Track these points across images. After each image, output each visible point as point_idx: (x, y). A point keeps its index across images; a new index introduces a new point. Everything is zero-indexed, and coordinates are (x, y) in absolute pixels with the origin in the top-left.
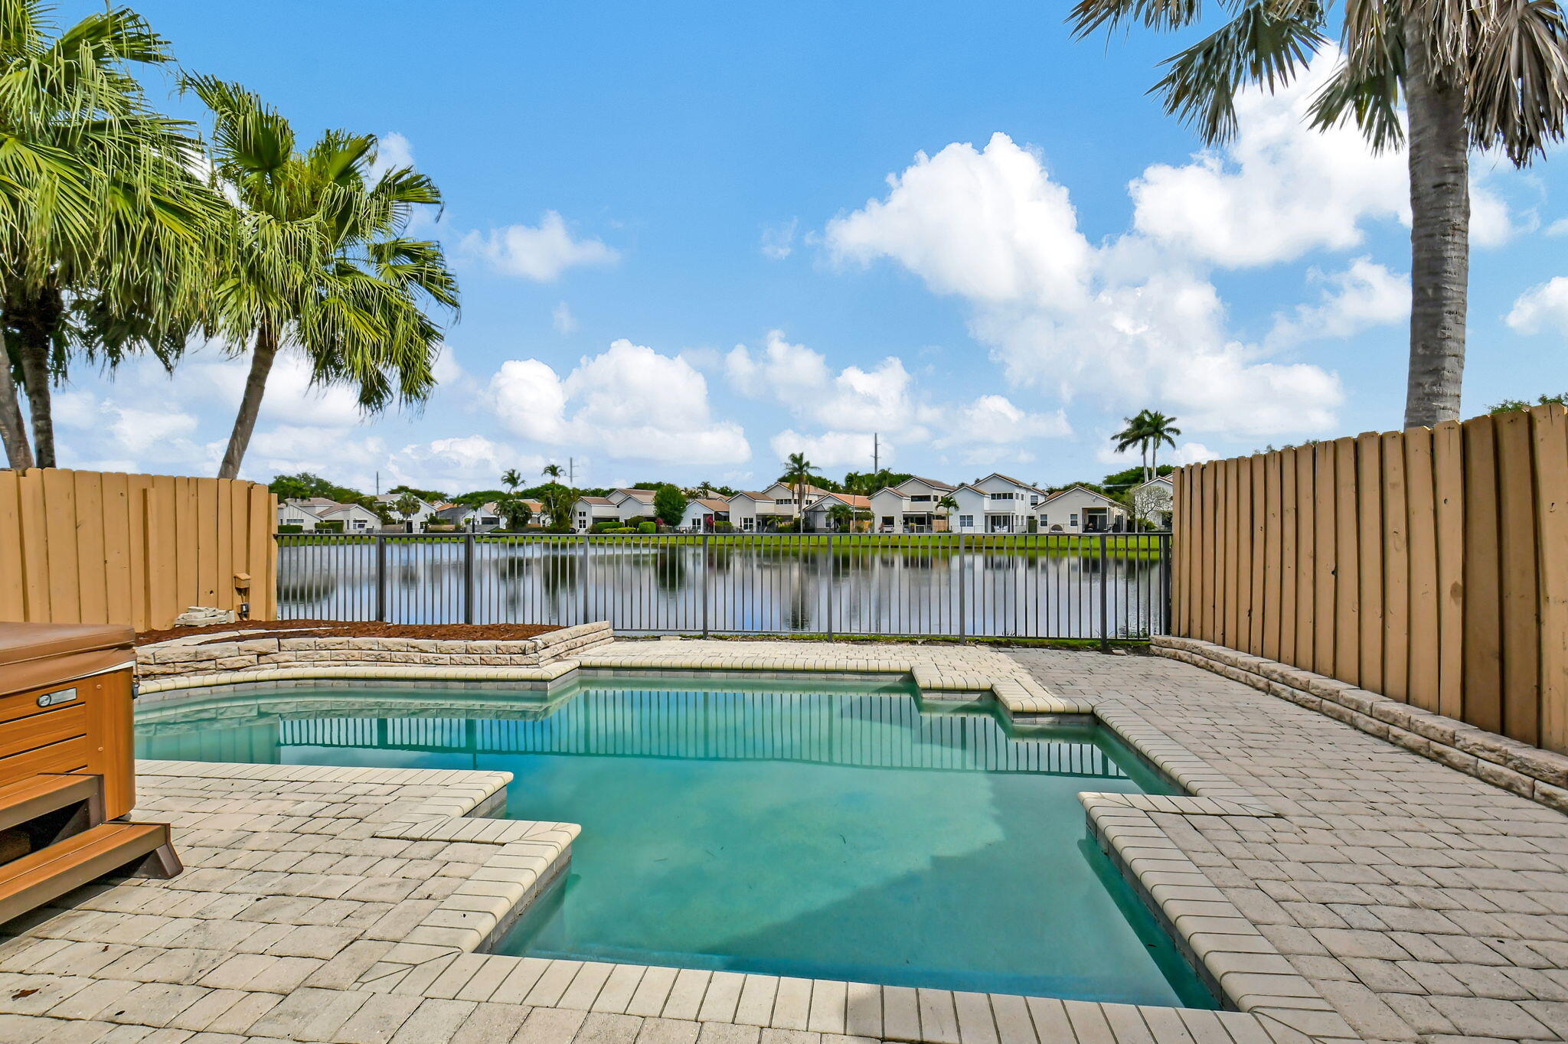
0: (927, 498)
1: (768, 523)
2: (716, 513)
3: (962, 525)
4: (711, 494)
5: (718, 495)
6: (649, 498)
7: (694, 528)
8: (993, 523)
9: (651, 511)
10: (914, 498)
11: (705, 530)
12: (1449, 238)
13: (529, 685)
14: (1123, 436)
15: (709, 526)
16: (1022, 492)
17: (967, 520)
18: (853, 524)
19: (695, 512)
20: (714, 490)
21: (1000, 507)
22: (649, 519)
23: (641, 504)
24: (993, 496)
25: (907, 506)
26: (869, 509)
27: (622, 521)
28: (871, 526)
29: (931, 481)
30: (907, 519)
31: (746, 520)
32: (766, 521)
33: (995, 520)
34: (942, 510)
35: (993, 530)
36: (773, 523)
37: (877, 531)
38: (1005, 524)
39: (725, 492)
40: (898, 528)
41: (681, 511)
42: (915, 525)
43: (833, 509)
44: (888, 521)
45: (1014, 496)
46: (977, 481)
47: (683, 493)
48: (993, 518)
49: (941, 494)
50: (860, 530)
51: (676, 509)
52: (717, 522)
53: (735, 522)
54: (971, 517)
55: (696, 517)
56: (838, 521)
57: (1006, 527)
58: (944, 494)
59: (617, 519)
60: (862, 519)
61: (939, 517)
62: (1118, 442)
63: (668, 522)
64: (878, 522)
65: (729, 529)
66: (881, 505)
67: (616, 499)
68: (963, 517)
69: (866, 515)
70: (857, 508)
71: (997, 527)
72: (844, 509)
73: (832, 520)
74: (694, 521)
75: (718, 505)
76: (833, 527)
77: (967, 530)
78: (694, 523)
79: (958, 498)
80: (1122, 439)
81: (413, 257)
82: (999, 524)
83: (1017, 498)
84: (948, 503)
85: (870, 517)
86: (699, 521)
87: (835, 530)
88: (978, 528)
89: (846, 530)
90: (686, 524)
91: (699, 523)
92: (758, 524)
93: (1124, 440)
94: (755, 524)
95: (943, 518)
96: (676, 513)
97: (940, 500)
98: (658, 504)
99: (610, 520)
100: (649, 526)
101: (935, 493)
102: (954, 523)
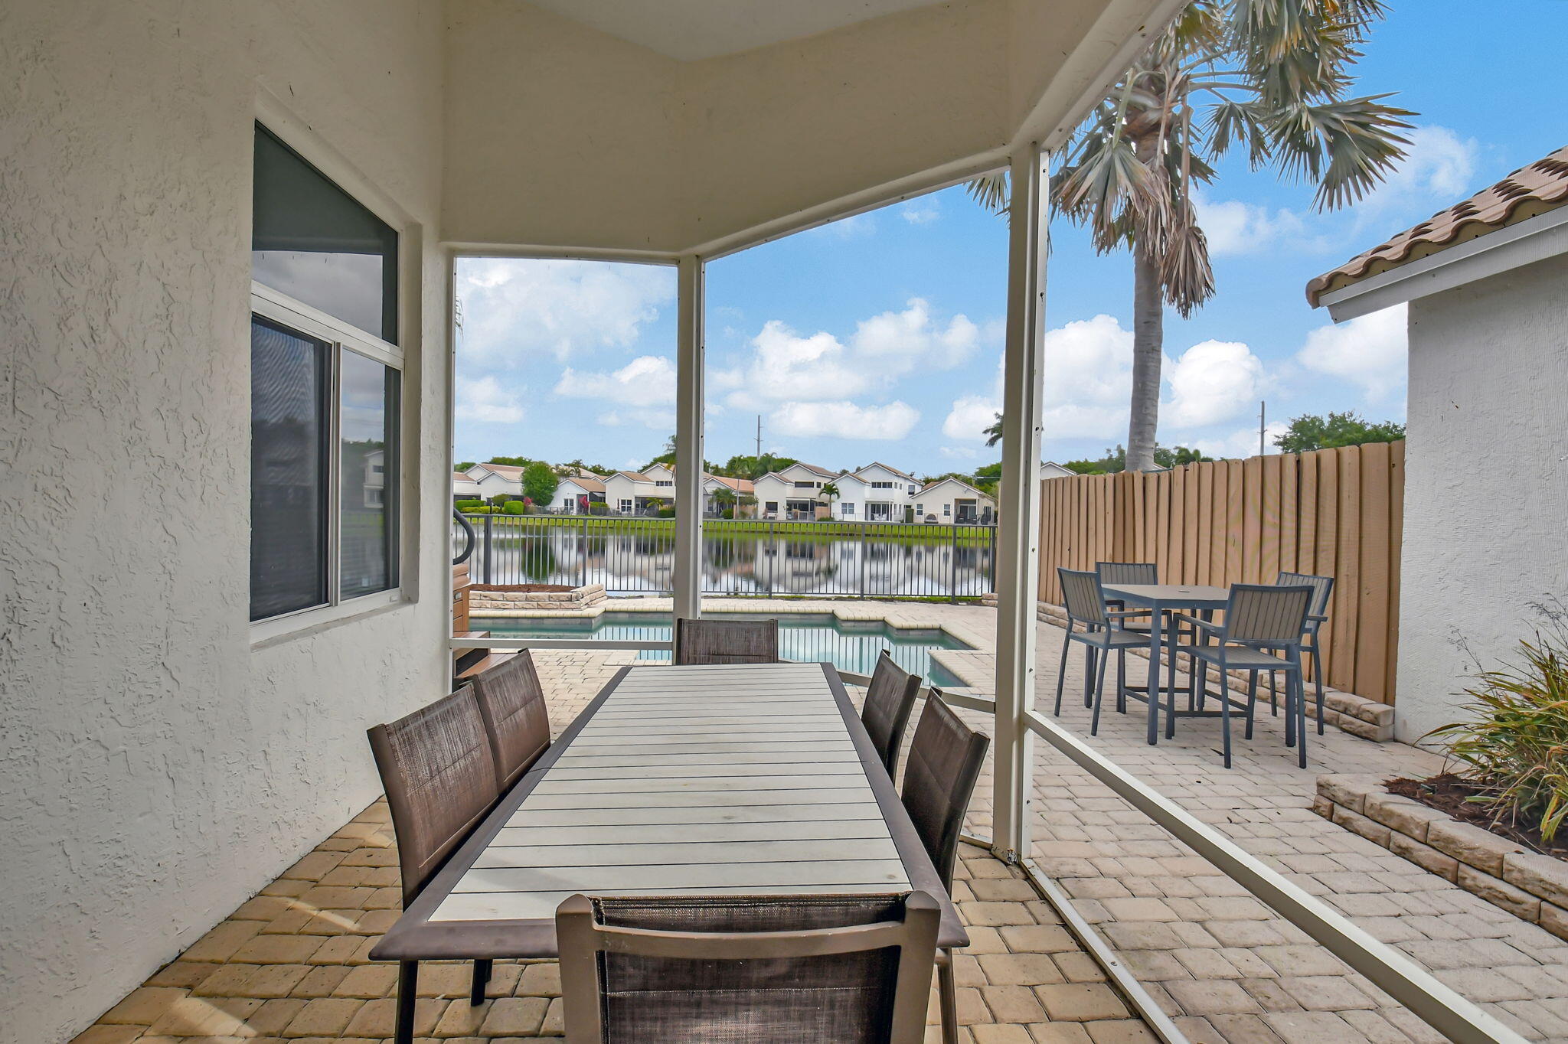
0: (811, 485)
1: (648, 506)
2: (591, 493)
3: (844, 512)
4: (584, 473)
5: (592, 475)
6: (516, 474)
7: (566, 509)
8: (873, 511)
9: (518, 489)
10: (798, 484)
11: (579, 511)
14: (993, 430)
15: (583, 507)
16: (900, 481)
17: (848, 508)
18: (736, 509)
19: (568, 492)
20: (585, 468)
21: (881, 496)
22: (515, 498)
23: (507, 481)
24: (874, 485)
25: (790, 493)
26: (753, 493)
27: (483, 499)
28: (755, 511)
29: (814, 467)
30: (791, 505)
31: (623, 502)
32: (644, 503)
33: (875, 508)
34: (825, 497)
35: (873, 518)
36: (653, 506)
37: (760, 515)
38: (884, 513)
39: (597, 470)
40: (782, 514)
41: (553, 490)
42: (799, 512)
43: (716, 493)
44: (772, 507)
45: (893, 485)
46: (858, 469)
47: (554, 471)
48: (873, 506)
49: (824, 481)
50: (744, 515)
51: (546, 488)
52: (593, 503)
53: (612, 503)
54: (852, 505)
55: (569, 497)
56: (721, 505)
57: (885, 516)
58: (827, 481)
59: (478, 497)
60: (746, 504)
61: (822, 504)
62: (989, 436)
63: (538, 502)
64: (762, 508)
65: (604, 510)
66: (767, 490)
67: (475, 474)
68: (844, 505)
69: (749, 500)
70: (741, 493)
71: (876, 515)
72: (727, 492)
73: (715, 505)
74: (566, 501)
75: (594, 483)
76: (715, 511)
77: (848, 518)
78: (566, 504)
79: (841, 485)
80: (992, 434)
82: (879, 512)
83: (896, 487)
84: (830, 490)
85: (755, 502)
86: (572, 501)
87: (718, 516)
88: (859, 516)
89: (729, 516)
90: (558, 504)
91: (572, 504)
92: (637, 506)
93: (994, 435)
94: (633, 506)
95: (826, 505)
96: (546, 491)
97: (822, 486)
98: (526, 481)
99: (470, 497)
100: (516, 506)
101: (816, 480)
102: (836, 511)
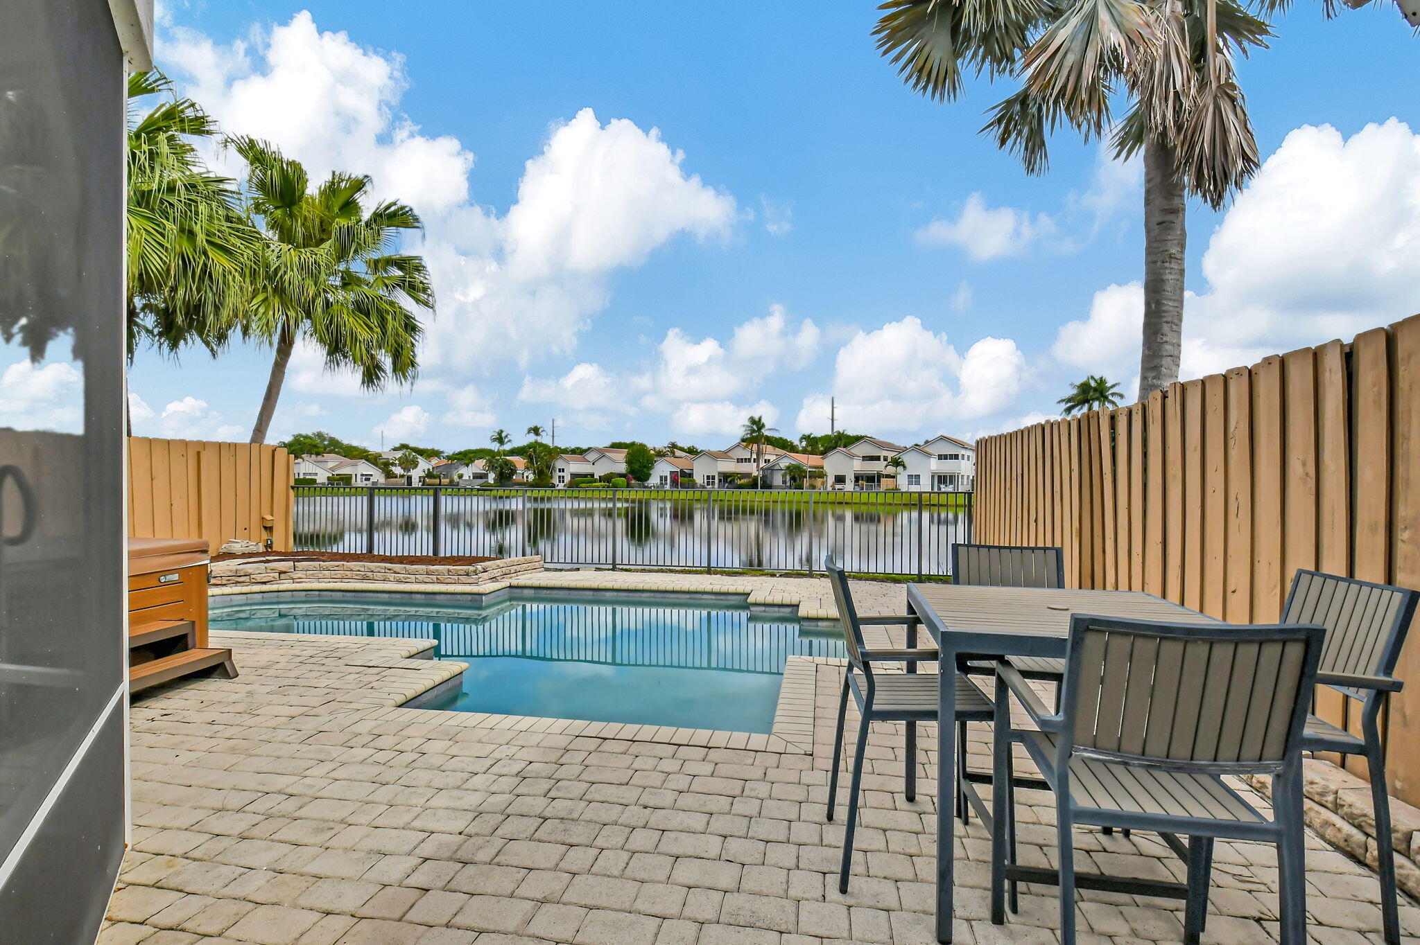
0: (878, 458)
1: (729, 480)
2: (681, 470)
3: (910, 483)
4: (678, 453)
5: (684, 454)
6: (621, 456)
7: (661, 484)
8: (940, 482)
9: (622, 468)
10: (866, 458)
11: (671, 486)
12: (1167, 265)
13: (470, 597)
14: (1069, 400)
15: (675, 482)
16: (966, 453)
17: (914, 479)
18: (806, 482)
19: (662, 469)
20: (682, 449)
21: (947, 467)
22: (621, 475)
23: (614, 461)
24: (940, 457)
25: (858, 466)
26: (823, 468)
27: (596, 477)
28: (824, 484)
29: (882, 442)
30: (858, 478)
31: (708, 477)
32: (727, 479)
33: (943, 479)
34: (891, 470)
35: (939, 488)
36: (733, 480)
37: (829, 487)
38: (950, 482)
39: (692, 451)
40: (849, 486)
41: (650, 468)
42: (865, 483)
43: (788, 468)
44: (840, 479)
45: (960, 457)
46: (927, 442)
47: (652, 452)
48: (939, 477)
49: (890, 455)
50: (813, 487)
51: (645, 467)
52: (682, 479)
53: (699, 479)
54: (918, 476)
55: (664, 474)
56: (793, 479)
57: (951, 486)
58: (893, 454)
59: (592, 475)
60: (815, 477)
61: (888, 476)
62: (1064, 406)
63: (638, 479)
64: (830, 480)
65: (692, 485)
66: (834, 464)
67: (591, 457)
68: (910, 476)
69: (819, 474)
70: (811, 467)
71: (942, 486)
72: (799, 467)
73: (788, 478)
74: (661, 477)
75: (683, 462)
76: (788, 484)
77: (914, 488)
78: (661, 480)
79: (906, 458)
80: (1068, 402)
81: (401, 268)
82: (945, 482)
83: (963, 459)
84: (897, 463)
85: (822, 475)
86: (666, 477)
87: (790, 487)
88: (925, 485)
89: (800, 487)
90: (654, 480)
91: (666, 480)
92: (720, 480)
93: (1069, 404)
94: (716, 481)
95: (893, 477)
96: (645, 470)
97: (889, 460)
98: (629, 462)
99: (586, 476)
100: (620, 482)
101: (883, 453)
102: (903, 483)
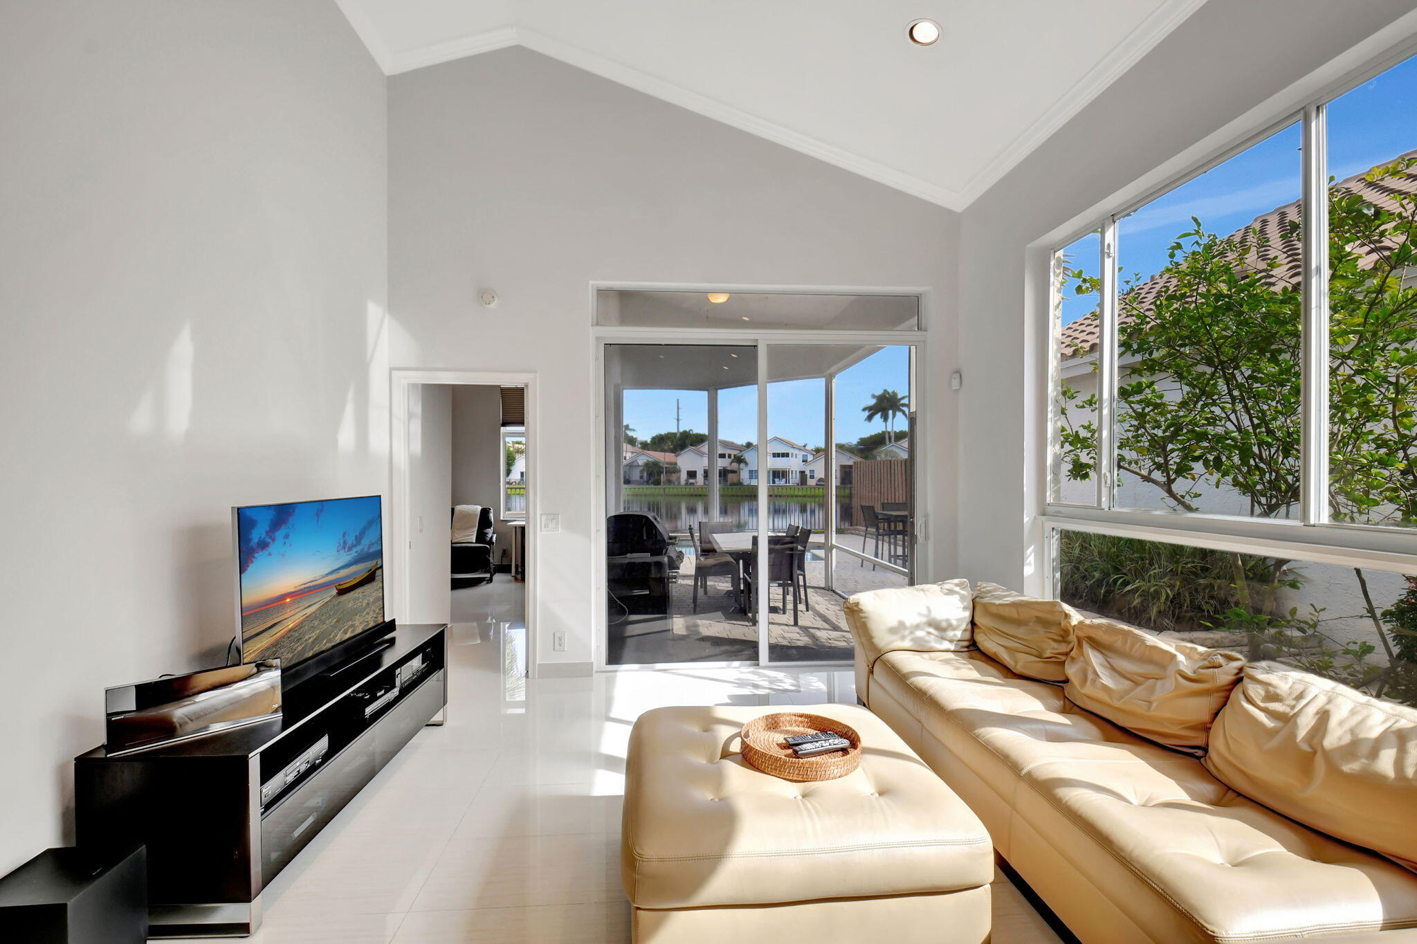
0: (723, 456)
3: (751, 478)
8: (774, 476)
14: (869, 409)
16: (795, 452)
17: (754, 474)
18: (663, 478)
21: (780, 464)
24: (775, 455)
25: (706, 462)
26: (676, 464)
28: (679, 478)
30: (707, 473)
33: (776, 474)
34: (735, 466)
35: (774, 482)
37: (683, 482)
38: (783, 477)
40: (700, 480)
43: (647, 465)
44: (692, 474)
45: (790, 456)
48: (774, 472)
49: (733, 453)
50: (669, 482)
54: (757, 472)
56: (650, 475)
57: (784, 480)
58: (736, 452)
60: (671, 473)
61: (733, 472)
62: (867, 414)
64: (684, 476)
66: (687, 461)
68: (751, 472)
69: (673, 469)
70: (666, 463)
71: (776, 480)
72: (656, 464)
73: (645, 475)
76: (645, 479)
77: (754, 482)
79: (748, 456)
80: (869, 411)
82: (778, 477)
83: (792, 457)
84: (739, 460)
85: (676, 471)
87: (647, 483)
89: (657, 483)
95: (736, 472)
97: (733, 457)
101: (729, 452)
102: (744, 477)
